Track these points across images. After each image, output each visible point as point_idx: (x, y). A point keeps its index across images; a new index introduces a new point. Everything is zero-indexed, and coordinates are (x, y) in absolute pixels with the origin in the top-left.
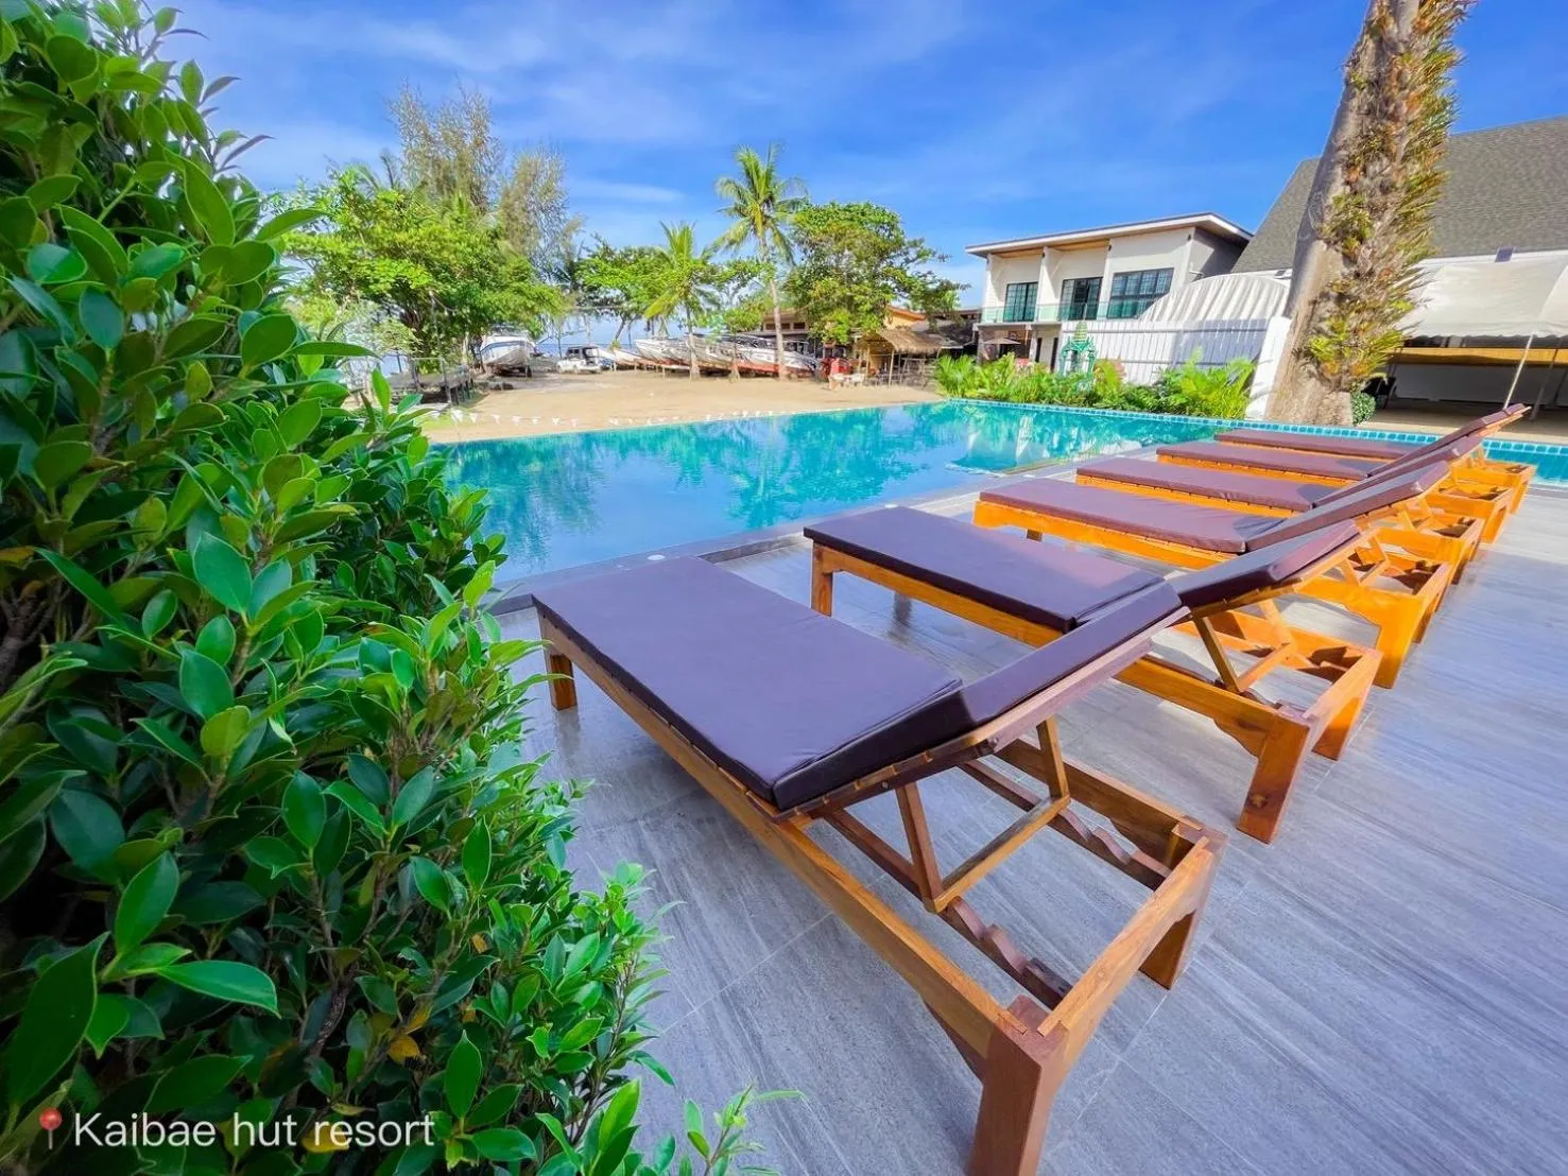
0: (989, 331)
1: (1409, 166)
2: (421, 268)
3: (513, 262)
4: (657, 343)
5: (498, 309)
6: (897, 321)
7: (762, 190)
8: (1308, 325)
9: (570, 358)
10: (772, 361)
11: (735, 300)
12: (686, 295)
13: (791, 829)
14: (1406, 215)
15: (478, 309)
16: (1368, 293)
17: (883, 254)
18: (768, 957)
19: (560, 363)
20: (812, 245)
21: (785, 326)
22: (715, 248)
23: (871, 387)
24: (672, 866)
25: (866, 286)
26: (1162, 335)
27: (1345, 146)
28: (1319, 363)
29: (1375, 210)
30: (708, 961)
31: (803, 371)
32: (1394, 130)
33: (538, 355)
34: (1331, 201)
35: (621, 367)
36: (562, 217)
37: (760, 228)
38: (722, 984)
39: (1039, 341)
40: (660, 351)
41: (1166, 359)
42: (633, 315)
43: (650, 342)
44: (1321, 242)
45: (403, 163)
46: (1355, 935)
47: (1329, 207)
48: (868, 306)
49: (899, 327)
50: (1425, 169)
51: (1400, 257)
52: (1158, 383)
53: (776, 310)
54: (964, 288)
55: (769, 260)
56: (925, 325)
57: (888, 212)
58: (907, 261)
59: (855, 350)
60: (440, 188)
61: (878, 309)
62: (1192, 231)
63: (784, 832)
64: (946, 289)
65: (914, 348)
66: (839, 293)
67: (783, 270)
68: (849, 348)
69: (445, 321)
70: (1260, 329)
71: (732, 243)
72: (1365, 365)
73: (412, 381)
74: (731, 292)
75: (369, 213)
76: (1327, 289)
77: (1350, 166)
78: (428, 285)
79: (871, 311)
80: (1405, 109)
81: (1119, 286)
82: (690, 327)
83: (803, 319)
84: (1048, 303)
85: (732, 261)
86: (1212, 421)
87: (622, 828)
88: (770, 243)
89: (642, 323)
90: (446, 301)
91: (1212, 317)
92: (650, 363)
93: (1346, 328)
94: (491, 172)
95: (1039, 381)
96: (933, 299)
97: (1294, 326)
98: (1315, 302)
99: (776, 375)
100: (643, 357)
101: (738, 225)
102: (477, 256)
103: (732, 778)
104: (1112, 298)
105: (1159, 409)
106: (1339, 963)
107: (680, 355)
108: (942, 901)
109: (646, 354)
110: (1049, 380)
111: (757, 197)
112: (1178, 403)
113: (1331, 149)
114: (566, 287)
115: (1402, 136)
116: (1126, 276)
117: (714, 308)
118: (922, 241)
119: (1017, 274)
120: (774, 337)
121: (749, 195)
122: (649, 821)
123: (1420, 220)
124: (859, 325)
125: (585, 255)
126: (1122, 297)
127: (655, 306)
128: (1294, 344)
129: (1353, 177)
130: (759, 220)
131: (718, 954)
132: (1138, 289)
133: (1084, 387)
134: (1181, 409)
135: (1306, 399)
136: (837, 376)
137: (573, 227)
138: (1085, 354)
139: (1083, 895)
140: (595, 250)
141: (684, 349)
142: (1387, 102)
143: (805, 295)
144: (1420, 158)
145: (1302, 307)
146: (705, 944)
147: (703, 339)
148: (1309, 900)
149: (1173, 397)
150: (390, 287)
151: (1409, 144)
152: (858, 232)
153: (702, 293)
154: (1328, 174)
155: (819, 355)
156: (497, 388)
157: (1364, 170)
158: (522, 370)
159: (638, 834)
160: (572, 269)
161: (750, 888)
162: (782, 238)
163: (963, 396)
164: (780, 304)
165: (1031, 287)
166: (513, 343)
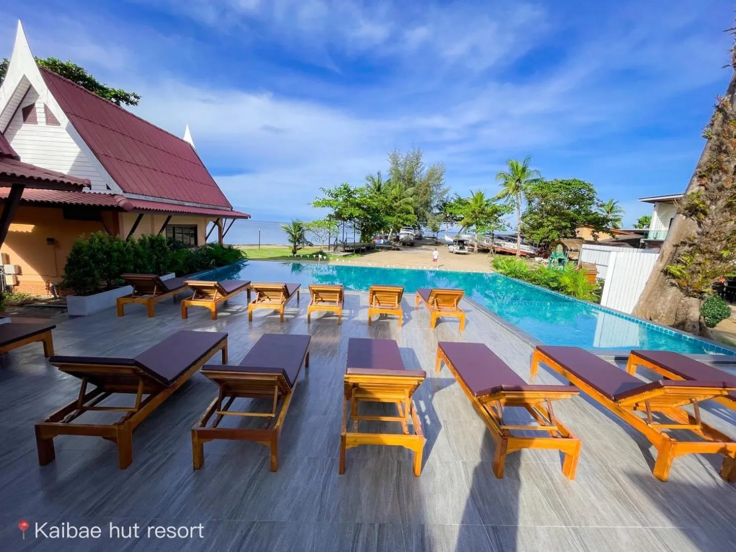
8: (673, 258)
27: (701, 166)
28: (678, 279)
29: (715, 200)
32: (727, 158)
44: (683, 215)
76: (685, 239)
77: (703, 176)
80: (732, 148)
93: (694, 261)
97: (662, 257)
98: (677, 246)
125: (452, 201)
128: (662, 266)
129: (704, 182)
135: (669, 298)
137: (445, 191)
140: (456, 199)
142: (722, 144)
145: (669, 247)
157: (711, 178)
160: (445, 205)
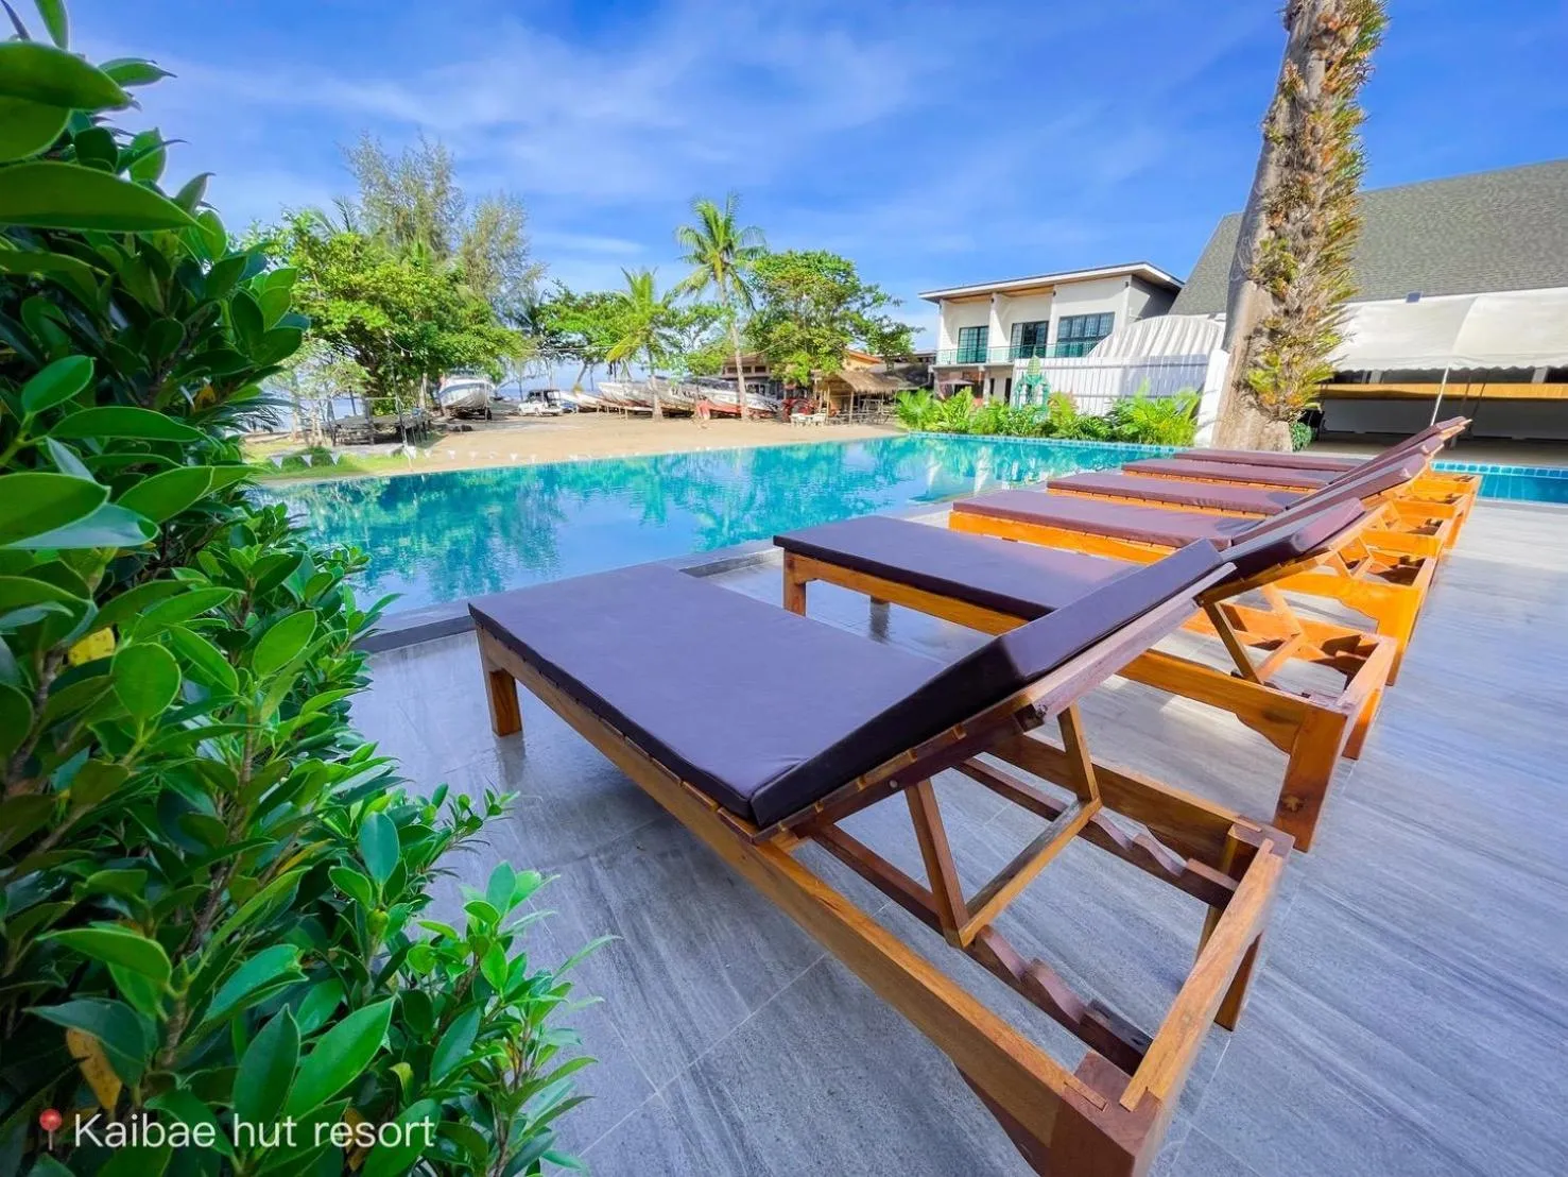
0: (945, 372)
1: (1327, 212)
2: (377, 310)
3: (473, 306)
4: (620, 385)
5: (457, 351)
6: (855, 364)
7: (721, 238)
8: (1245, 359)
9: (531, 401)
10: (735, 402)
11: (697, 343)
12: (648, 338)
13: (775, 850)
14: (1328, 257)
15: (437, 351)
16: (1297, 328)
17: (840, 299)
18: (748, 1016)
19: (521, 406)
20: (771, 291)
21: (746, 369)
22: (676, 294)
23: (832, 427)
24: (631, 909)
25: (825, 329)
26: (1110, 370)
27: (1268, 195)
28: (1257, 394)
29: (1299, 253)
30: (674, 1027)
31: (764, 412)
32: (1311, 179)
33: (500, 399)
34: (1257, 245)
35: (584, 410)
36: (523, 264)
37: (720, 274)
38: (691, 1055)
39: (992, 381)
40: (622, 394)
41: (1116, 392)
42: (595, 359)
43: (612, 384)
44: (1252, 282)
45: (361, 209)
46: (1425, 952)
47: (1257, 250)
48: (827, 349)
49: (857, 369)
50: (1341, 215)
51: (1324, 296)
52: (1111, 413)
53: (738, 352)
54: (918, 331)
55: (729, 305)
56: (883, 367)
57: (843, 259)
58: (864, 306)
59: (815, 391)
60: (399, 234)
61: (837, 352)
62: (1129, 279)
63: (766, 856)
64: (901, 333)
65: (873, 388)
66: (798, 336)
67: (743, 315)
68: (810, 389)
69: (402, 363)
70: (1202, 363)
71: (693, 288)
72: (1300, 397)
73: (366, 422)
74: (693, 335)
75: (324, 255)
76: (1260, 326)
77: (1273, 213)
78: (384, 326)
79: (829, 353)
80: (1319, 161)
81: (1065, 329)
82: (652, 369)
83: (764, 361)
84: (999, 346)
85: (692, 305)
86: (1164, 448)
87: (570, 866)
88: (729, 288)
89: (604, 367)
90: (402, 342)
91: (1155, 353)
92: (613, 405)
93: (1280, 361)
94: (452, 220)
95: (996, 414)
96: (889, 341)
97: (1232, 360)
98: (1250, 338)
99: (738, 415)
100: (606, 400)
101: (698, 272)
102: (436, 298)
103: (700, 795)
104: (1059, 340)
105: (1113, 438)
106: (1414, 986)
107: (642, 397)
108: (967, 932)
109: (609, 397)
110: (1006, 413)
111: (716, 244)
112: (1130, 433)
113: (1255, 198)
114: (528, 332)
115: (1318, 185)
116: (1070, 320)
117: (676, 351)
118: (877, 287)
119: (968, 318)
120: (737, 379)
121: (708, 242)
122: (602, 857)
123: (1341, 261)
124: (819, 367)
125: (546, 301)
126: (1068, 339)
127: (617, 349)
128: (1233, 376)
129: (1277, 222)
130: (719, 266)
131: (686, 1015)
132: (1083, 331)
133: (1040, 419)
134: (1133, 438)
135: (1248, 428)
136: (800, 417)
137: (536, 274)
138: (1038, 389)
139: (1113, 920)
140: (557, 295)
141: (647, 391)
142: (1303, 154)
143: (765, 339)
144: (1336, 206)
145: (1238, 341)
146: (670, 1004)
147: (666, 382)
148: (1366, 914)
149: (1125, 426)
150: (343, 327)
151: (1326, 193)
152: (815, 278)
153: (664, 337)
154: (1253, 221)
155: (780, 397)
156: (456, 430)
157: (1287, 216)
158: (481, 412)
159: (589, 875)
160: (534, 314)
161: (724, 930)
162: (742, 284)
163: (923, 429)
164: (741, 347)
165: (982, 330)
166: (472, 385)
